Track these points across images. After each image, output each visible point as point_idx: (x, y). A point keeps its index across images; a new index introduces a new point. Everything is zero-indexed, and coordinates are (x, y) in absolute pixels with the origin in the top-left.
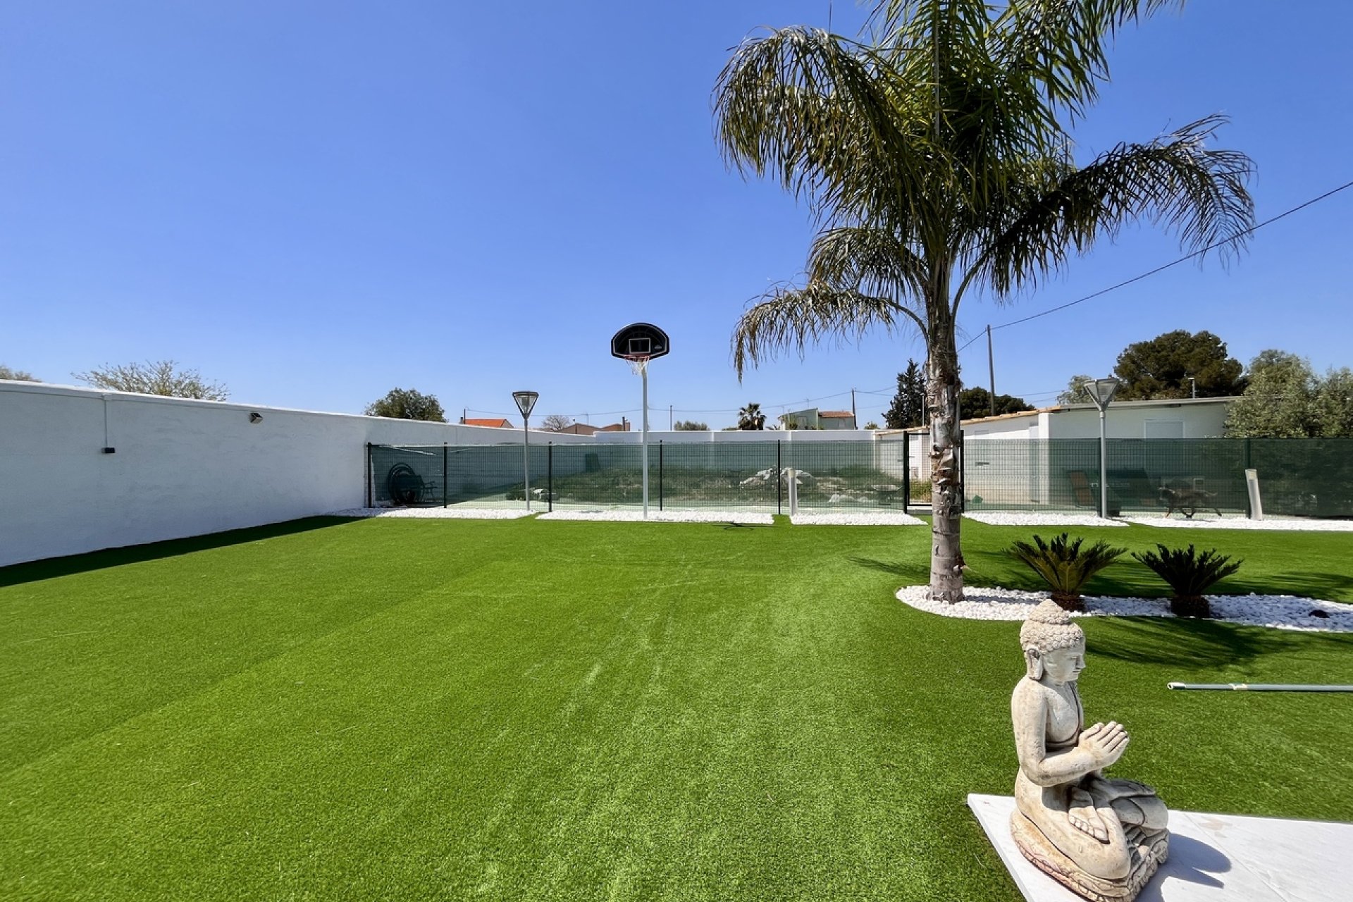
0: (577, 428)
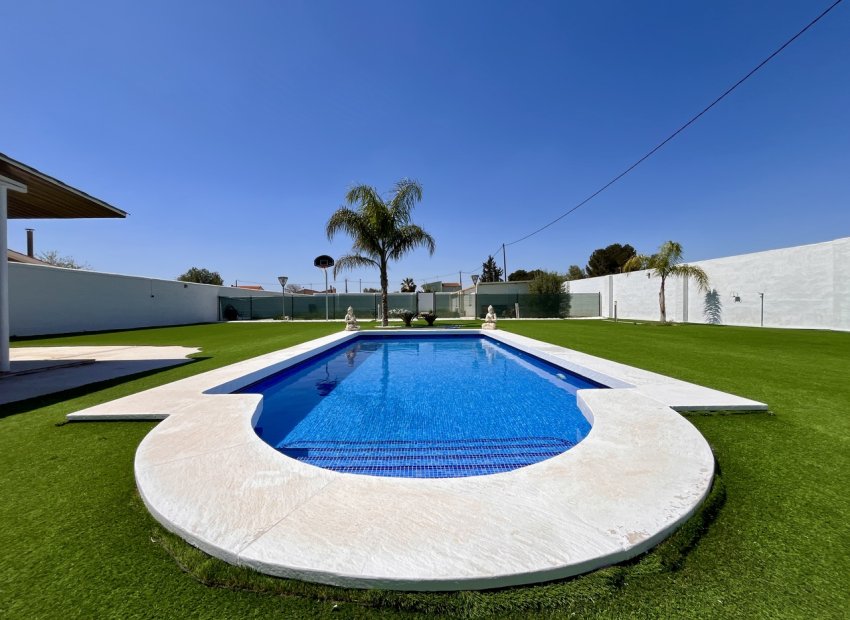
0: (305, 291)
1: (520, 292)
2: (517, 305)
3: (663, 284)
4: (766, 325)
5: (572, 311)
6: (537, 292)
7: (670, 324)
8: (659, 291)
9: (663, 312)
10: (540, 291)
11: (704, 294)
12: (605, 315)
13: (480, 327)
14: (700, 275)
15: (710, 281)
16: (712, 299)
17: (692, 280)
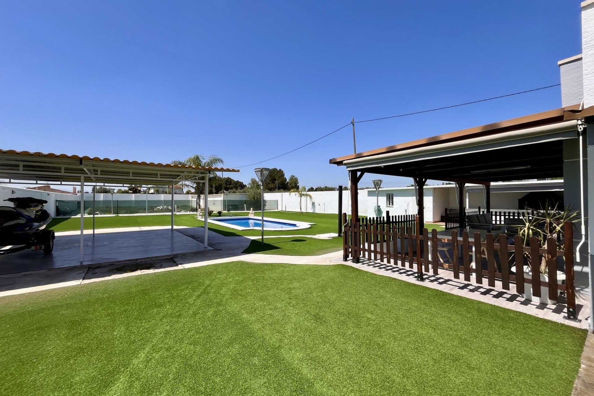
1: (244, 199)
2: (245, 205)
3: (301, 199)
4: (325, 213)
5: (266, 208)
6: (253, 199)
7: (302, 213)
8: (300, 202)
9: (301, 209)
10: (254, 199)
11: (311, 203)
12: (280, 209)
13: (248, 215)
14: (310, 197)
15: (313, 199)
16: (313, 204)
17: (308, 198)
